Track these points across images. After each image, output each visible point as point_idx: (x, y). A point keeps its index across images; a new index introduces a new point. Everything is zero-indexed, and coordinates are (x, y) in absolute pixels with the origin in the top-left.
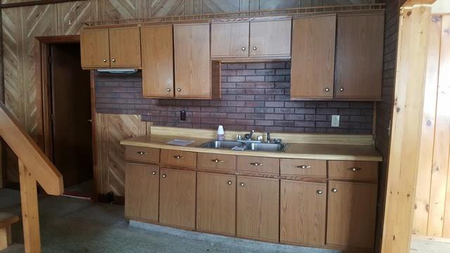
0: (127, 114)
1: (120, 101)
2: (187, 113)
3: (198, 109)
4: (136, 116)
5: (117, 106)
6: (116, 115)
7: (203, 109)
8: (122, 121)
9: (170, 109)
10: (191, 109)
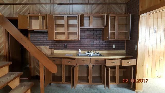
0: (44, 46)
2: (67, 45)
3: (71, 44)
5: (39, 43)
8: (42, 49)
9: (61, 44)
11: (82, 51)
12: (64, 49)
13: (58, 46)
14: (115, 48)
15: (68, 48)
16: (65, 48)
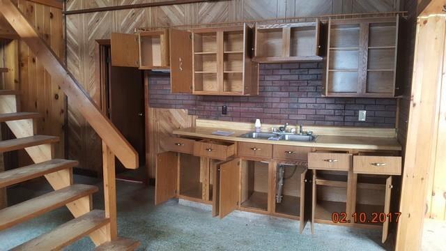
0: (176, 108)
1: (169, 97)
2: (228, 108)
3: (238, 105)
4: (183, 110)
5: (167, 102)
6: (166, 110)
7: (242, 105)
8: (172, 115)
9: (213, 104)
10: (231, 105)
11: (263, 125)
12: (219, 118)
13: (207, 108)
14: (363, 120)
15: (229, 114)
16: (224, 114)
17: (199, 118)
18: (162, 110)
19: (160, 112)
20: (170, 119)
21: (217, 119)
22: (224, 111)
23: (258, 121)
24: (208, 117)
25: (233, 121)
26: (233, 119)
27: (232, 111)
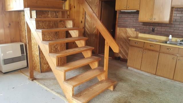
0: (129, 28)
1: (127, 23)
2: (155, 29)
3: (161, 27)
4: (133, 29)
5: (126, 25)
6: (125, 28)
7: (163, 28)
8: (127, 31)
9: (148, 27)
10: (157, 27)
11: (173, 38)
13: (145, 28)
15: (156, 32)
16: (153, 32)
17: (140, 33)
18: (123, 29)
19: (122, 29)
20: (126, 33)
21: (149, 33)
22: (153, 30)
23: (171, 36)
24: (144, 33)
25: (157, 35)
26: (157, 34)
27: (157, 30)
